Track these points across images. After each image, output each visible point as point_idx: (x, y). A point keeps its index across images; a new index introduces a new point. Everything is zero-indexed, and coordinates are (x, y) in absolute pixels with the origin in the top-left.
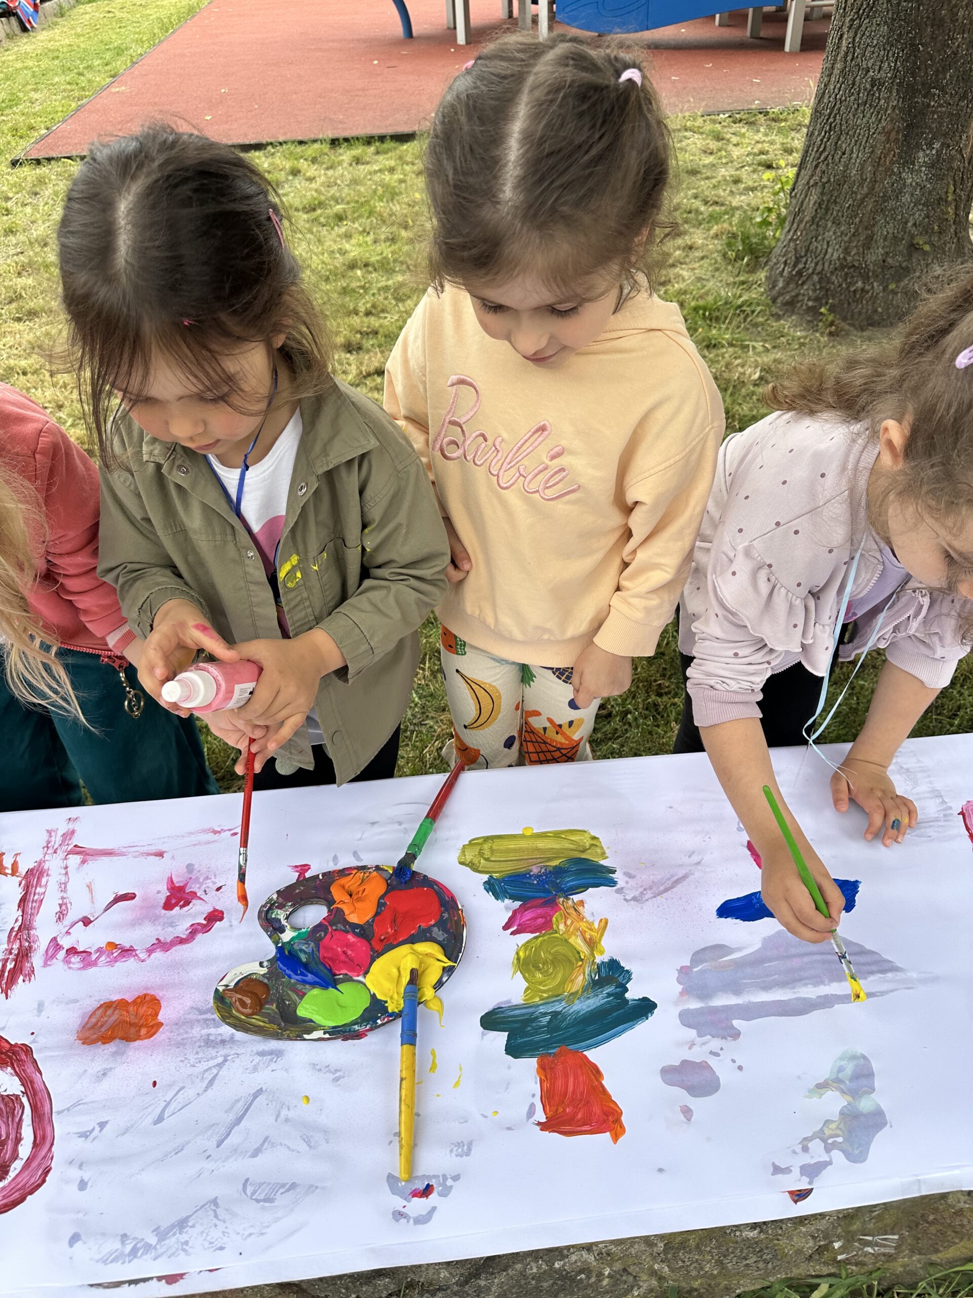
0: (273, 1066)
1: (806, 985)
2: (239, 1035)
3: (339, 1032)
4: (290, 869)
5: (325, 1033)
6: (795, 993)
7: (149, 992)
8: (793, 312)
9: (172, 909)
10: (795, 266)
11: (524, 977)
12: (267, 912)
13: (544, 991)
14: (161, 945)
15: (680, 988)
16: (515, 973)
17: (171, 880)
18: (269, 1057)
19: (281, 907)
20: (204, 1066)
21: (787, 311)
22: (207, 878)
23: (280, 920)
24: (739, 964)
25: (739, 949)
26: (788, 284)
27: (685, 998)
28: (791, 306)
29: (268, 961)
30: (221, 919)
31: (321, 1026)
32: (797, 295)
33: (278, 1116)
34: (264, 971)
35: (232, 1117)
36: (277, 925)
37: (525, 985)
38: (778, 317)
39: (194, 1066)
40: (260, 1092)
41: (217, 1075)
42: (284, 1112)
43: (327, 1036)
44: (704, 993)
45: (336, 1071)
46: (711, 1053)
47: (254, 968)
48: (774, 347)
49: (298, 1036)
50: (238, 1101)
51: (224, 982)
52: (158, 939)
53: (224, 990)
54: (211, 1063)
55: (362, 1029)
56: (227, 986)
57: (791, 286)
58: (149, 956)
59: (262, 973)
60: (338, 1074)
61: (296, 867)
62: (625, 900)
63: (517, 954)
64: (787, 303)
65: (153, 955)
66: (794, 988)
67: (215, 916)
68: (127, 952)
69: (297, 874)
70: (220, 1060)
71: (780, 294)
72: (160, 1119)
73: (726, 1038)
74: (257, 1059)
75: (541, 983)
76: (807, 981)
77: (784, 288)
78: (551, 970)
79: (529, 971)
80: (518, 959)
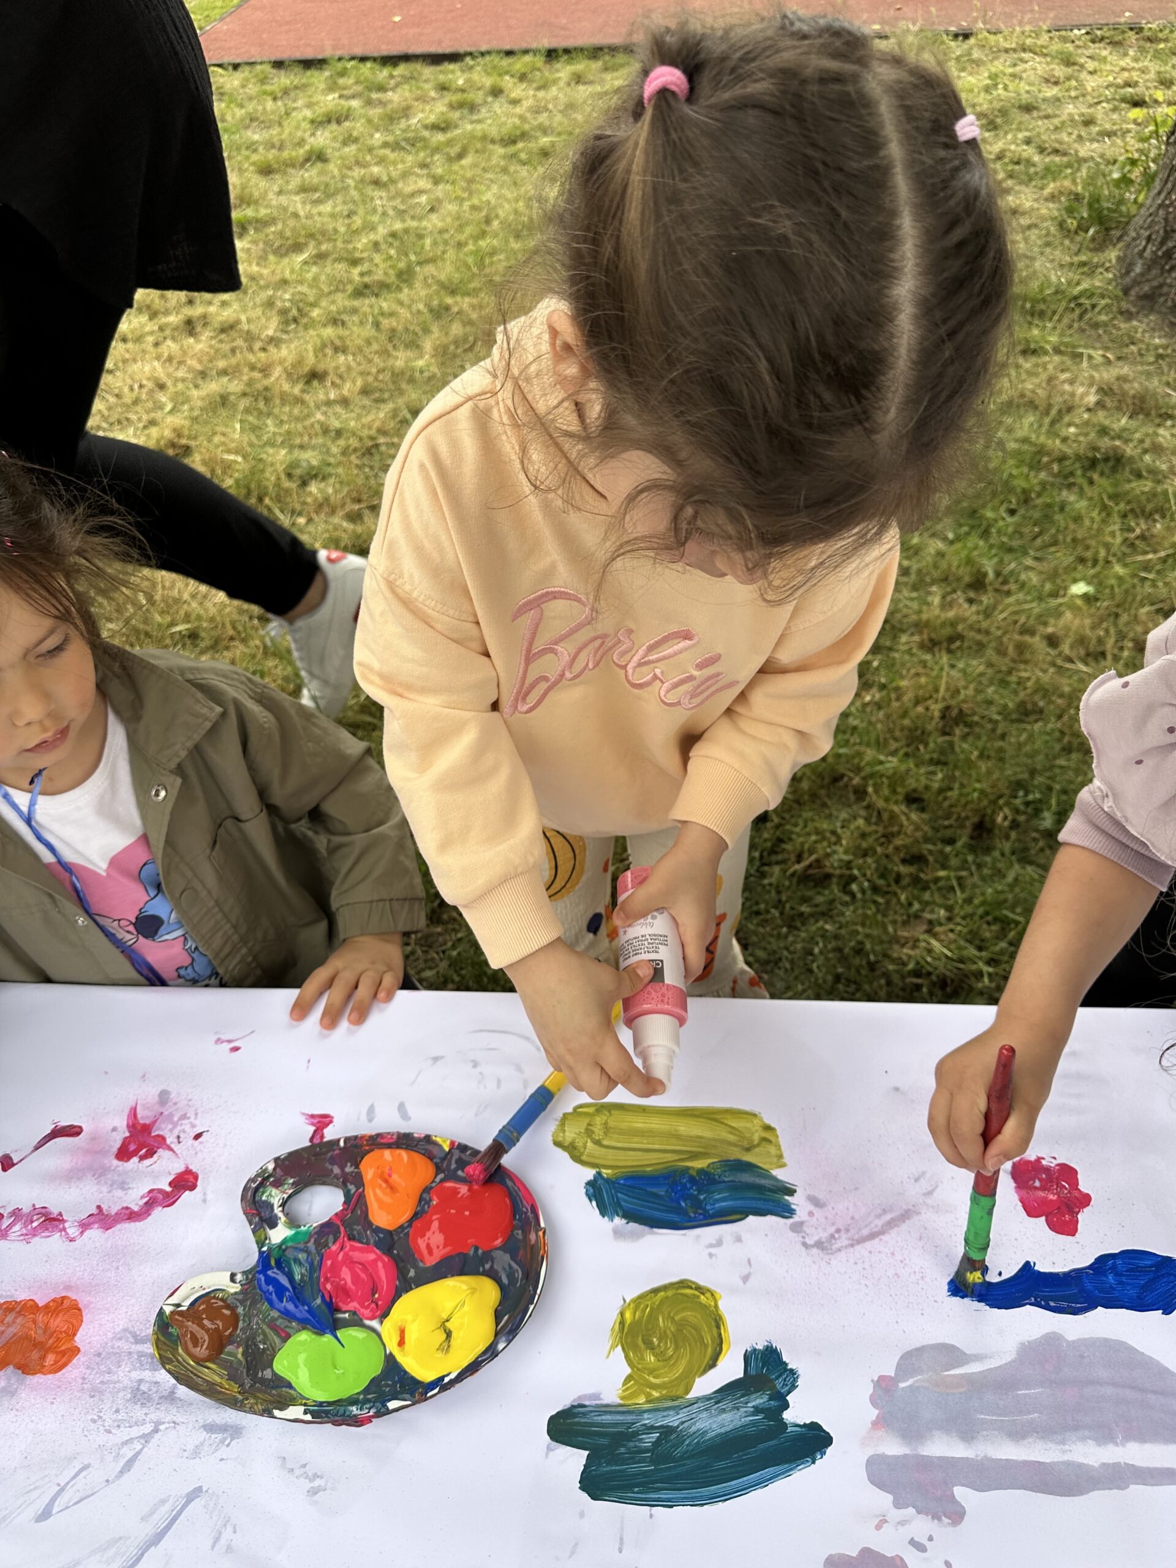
0: (224, 1452)
1: (1084, 1439)
2: (183, 1391)
3: (327, 1413)
4: (303, 1118)
5: (305, 1413)
6: (1064, 1452)
7: (69, 1294)
8: (1152, 310)
9: (129, 1159)
10: (1163, 243)
11: (627, 1357)
12: (257, 1189)
13: (654, 1387)
14: (103, 1219)
15: (874, 1413)
16: (613, 1347)
17: (133, 1112)
18: (220, 1436)
19: (277, 1184)
20: (124, 1434)
21: (1142, 308)
22: (184, 1117)
23: (272, 1206)
24: (977, 1384)
25: (978, 1358)
26: (1149, 269)
27: (881, 1433)
28: (1149, 300)
29: (244, 1273)
30: (193, 1187)
31: (303, 1397)
32: (1161, 286)
33: (216, 1540)
34: (234, 1288)
35: (148, 1530)
36: (266, 1214)
37: (629, 1371)
38: (1128, 316)
39: (109, 1432)
40: (197, 1492)
41: (139, 1453)
42: (227, 1534)
43: (308, 1417)
44: (912, 1431)
45: (316, 1476)
46: (913, 1543)
47: (220, 1280)
48: (1119, 358)
49: (264, 1411)
50: (163, 1502)
51: (174, 1300)
52: (99, 1207)
53: (172, 1313)
54: (136, 1432)
55: (365, 1413)
56: (178, 1305)
57: (1154, 272)
58: (82, 1233)
59: (232, 1291)
60: (317, 1483)
61: (313, 1116)
62: (805, 1245)
63: (622, 1314)
64: (1145, 297)
65: (88, 1233)
66: (1063, 1442)
67: (185, 1181)
68: (51, 1221)
69: (312, 1129)
70: (148, 1428)
71: (1136, 282)
72: (45, 1515)
73: (939, 1519)
74: (204, 1435)
75: (652, 1371)
76: (1086, 1433)
77: (1142, 274)
78: (670, 1352)
79: (635, 1347)
80: (622, 1323)
